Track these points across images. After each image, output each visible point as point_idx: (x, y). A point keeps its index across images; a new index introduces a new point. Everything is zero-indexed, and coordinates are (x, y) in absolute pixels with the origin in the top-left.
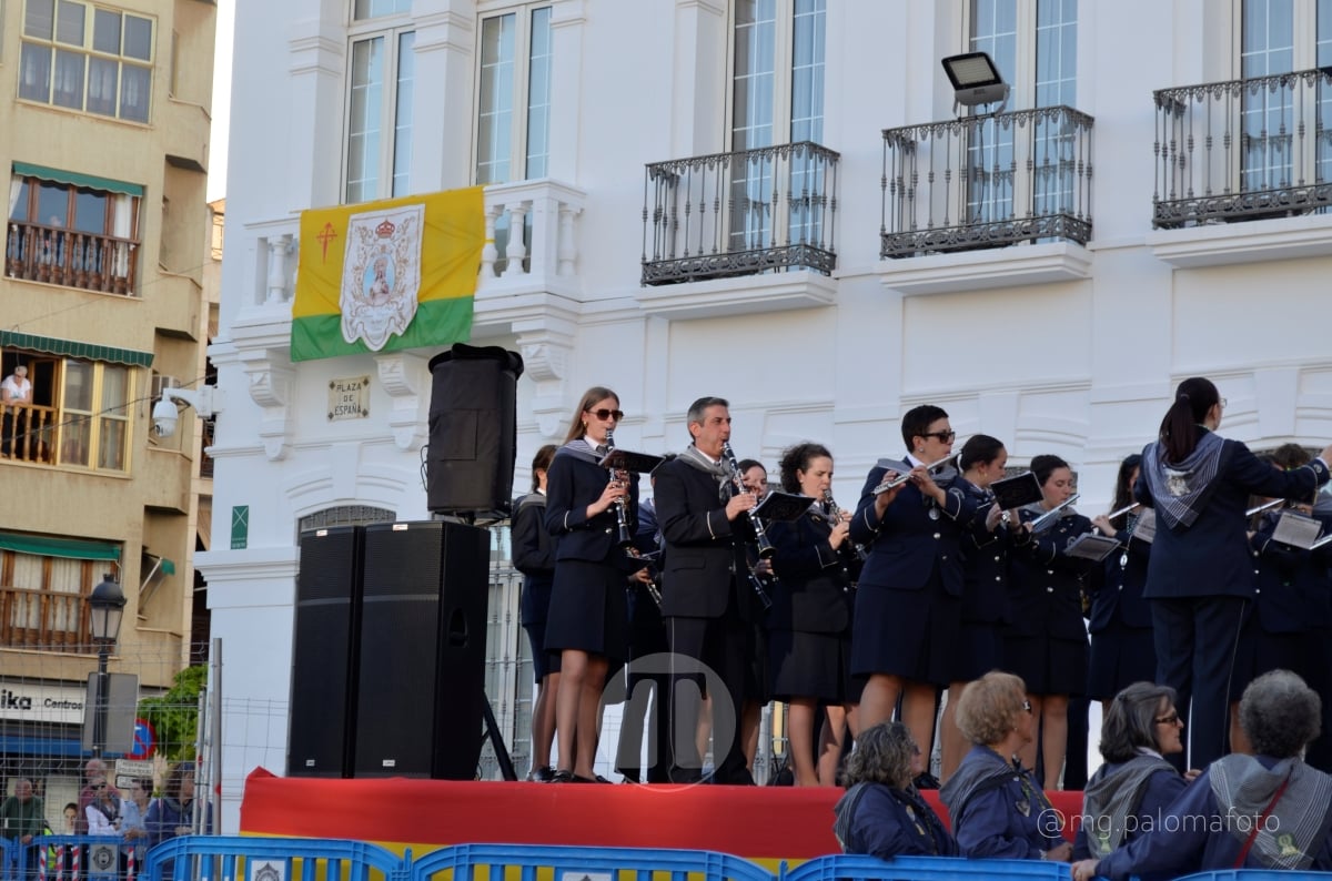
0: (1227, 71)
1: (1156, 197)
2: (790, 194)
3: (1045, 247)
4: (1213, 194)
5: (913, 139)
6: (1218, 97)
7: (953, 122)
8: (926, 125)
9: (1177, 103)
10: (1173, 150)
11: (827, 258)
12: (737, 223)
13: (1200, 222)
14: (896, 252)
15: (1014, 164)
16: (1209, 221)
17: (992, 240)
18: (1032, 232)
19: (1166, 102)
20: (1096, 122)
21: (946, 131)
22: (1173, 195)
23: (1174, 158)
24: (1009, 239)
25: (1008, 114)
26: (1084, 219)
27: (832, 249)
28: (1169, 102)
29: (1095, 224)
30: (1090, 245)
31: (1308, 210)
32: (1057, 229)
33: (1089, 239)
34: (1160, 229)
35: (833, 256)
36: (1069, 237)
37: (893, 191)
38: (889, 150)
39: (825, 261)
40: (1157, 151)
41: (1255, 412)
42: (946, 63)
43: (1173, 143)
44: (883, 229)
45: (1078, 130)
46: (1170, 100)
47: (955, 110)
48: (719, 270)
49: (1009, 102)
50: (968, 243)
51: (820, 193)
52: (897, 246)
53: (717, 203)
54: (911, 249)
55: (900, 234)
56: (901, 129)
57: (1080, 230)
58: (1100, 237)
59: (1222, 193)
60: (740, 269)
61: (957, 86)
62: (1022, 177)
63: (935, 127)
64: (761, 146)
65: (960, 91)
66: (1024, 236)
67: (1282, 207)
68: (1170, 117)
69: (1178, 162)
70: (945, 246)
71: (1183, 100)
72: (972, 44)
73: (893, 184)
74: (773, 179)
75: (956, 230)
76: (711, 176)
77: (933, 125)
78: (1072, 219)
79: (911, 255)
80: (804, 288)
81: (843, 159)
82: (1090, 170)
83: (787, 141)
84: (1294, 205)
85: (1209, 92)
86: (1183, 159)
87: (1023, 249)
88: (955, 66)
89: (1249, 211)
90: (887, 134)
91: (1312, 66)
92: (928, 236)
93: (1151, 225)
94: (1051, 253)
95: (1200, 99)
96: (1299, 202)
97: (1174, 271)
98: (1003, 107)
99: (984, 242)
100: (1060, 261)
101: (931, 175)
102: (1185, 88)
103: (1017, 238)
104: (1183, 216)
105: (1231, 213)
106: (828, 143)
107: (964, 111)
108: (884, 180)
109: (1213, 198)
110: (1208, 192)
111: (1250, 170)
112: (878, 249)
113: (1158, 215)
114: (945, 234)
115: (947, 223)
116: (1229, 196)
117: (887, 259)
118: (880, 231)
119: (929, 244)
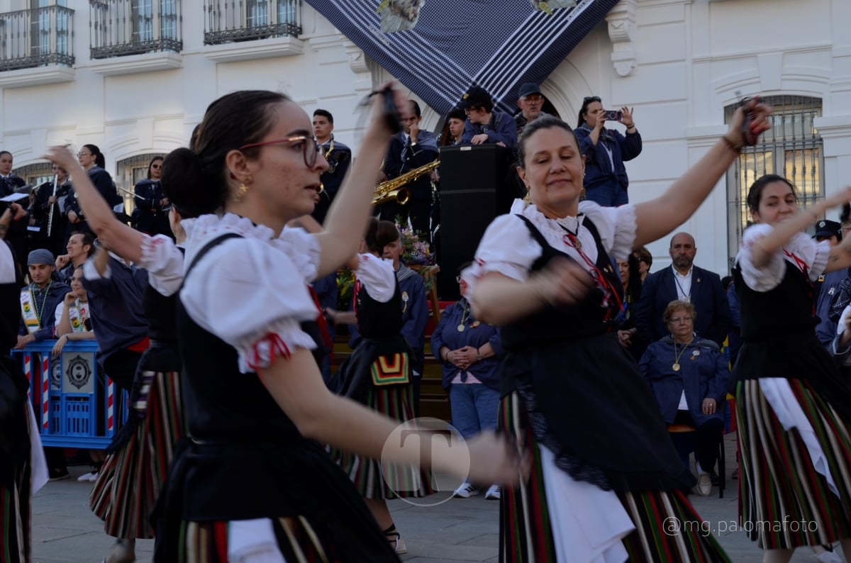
1: (205, 31)
2: (57, 28)
3: (159, 54)
4: (228, 29)
5: (106, 3)
11: (70, 59)
12: (35, 41)
13: (224, 42)
14: (96, 56)
15: (152, 15)
16: (227, 41)
22: (212, 30)
24: (144, 50)
26: (179, 40)
27: (73, 55)
29: (184, 44)
30: (181, 52)
31: (268, 36)
32: (166, 46)
33: (181, 49)
34: (207, 45)
35: (73, 58)
36: (170, 48)
37: (101, 29)
38: (92, 9)
39: (71, 61)
40: (205, 10)
44: (91, 46)
48: (21, 65)
50: (127, 52)
51: (65, 29)
52: (97, 54)
53: (25, 33)
55: (100, 48)
57: (178, 46)
58: (186, 49)
60: (30, 64)
62: (156, 20)
64: (46, 6)
66: (150, 49)
67: (256, 35)
69: (216, 14)
70: (117, 53)
73: (101, 26)
74: (48, 21)
76: (22, 20)
78: (170, 40)
79: (106, 57)
80: (58, 73)
81: (76, 12)
82: (181, 18)
83: (55, 4)
84: (261, 34)
86: (219, 13)
89: (243, 37)
92: (111, 49)
93: (203, 44)
94: (163, 56)
97: (217, 64)
100: (167, 60)
104: (217, 40)
105: (235, 38)
106: (70, 6)
108: (90, 23)
109: (228, 31)
110: (226, 28)
111: (253, 17)
112: (89, 55)
113: (206, 39)
114: (117, 48)
115: (118, 43)
116: (235, 30)
117: (94, 60)
118: (89, 47)
119: (111, 52)
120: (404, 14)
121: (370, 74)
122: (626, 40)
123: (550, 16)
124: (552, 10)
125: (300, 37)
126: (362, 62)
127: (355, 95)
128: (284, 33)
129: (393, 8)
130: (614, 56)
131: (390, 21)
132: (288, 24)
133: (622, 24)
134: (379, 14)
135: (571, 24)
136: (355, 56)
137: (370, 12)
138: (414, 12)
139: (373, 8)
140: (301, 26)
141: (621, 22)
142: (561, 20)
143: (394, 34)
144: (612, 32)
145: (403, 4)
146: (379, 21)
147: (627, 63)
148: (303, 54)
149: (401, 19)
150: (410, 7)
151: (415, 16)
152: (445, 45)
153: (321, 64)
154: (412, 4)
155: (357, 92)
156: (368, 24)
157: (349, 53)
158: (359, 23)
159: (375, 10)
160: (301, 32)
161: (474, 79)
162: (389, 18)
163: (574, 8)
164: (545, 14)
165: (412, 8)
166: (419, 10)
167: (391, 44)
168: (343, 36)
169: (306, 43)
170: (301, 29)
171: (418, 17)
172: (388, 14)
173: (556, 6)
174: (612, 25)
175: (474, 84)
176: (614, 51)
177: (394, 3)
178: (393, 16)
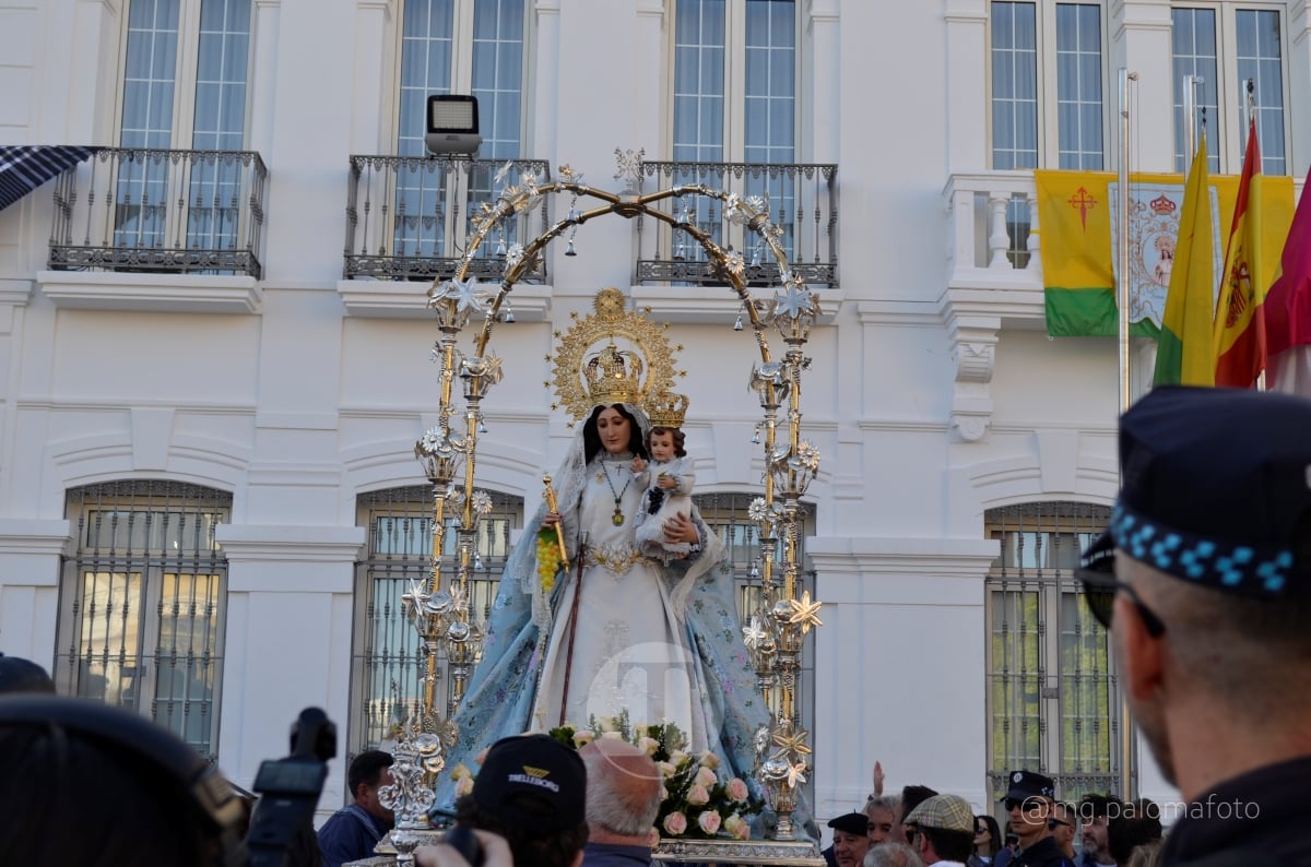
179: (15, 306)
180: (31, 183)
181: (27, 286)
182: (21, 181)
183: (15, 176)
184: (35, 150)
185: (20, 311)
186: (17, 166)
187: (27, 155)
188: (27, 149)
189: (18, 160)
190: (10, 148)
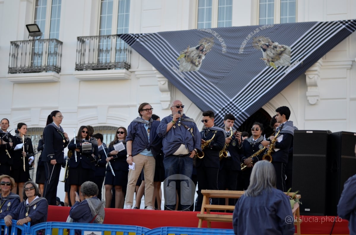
0: (96, 33)
1: (76, 63)
3: (48, 73)
4: (90, 63)
5: (18, 44)
6: (92, 39)
7: (28, 41)
8: (21, 41)
9: (82, 40)
10: (81, 51)
13: (86, 70)
14: (12, 72)
15: (42, 52)
16: (89, 69)
17: (36, 71)
18: (46, 69)
19: (80, 40)
20: (63, 43)
21: (26, 43)
22: (80, 62)
23: (81, 54)
24: (40, 71)
25: (42, 40)
26: (59, 67)
28: (81, 40)
30: (60, 73)
31: (112, 68)
32: (52, 69)
33: (60, 72)
34: (77, 71)
36: (55, 71)
37: (12, 57)
38: (12, 47)
40: (77, 52)
41: (97, 117)
42: (27, 26)
43: (81, 50)
44: (9, 66)
45: (59, 45)
46: (81, 39)
47: (29, 38)
49: (42, 37)
50: (30, 71)
54: (16, 72)
55: (14, 68)
56: (15, 42)
57: (58, 70)
58: (62, 72)
59: (92, 63)
61: (29, 32)
63: (24, 42)
65: (31, 33)
66: (43, 70)
67: (106, 67)
68: (81, 44)
69: (82, 54)
70: (24, 71)
71: (84, 39)
72: (35, 22)
73: (12, 55)
75: (27, 68)
77: (23, 41)
78: (56, 67)
82: (61, 55)
84: (108, 67)
85: (90, 38)
86: (83, 54)
87: (43, 73)
88: (29, 27)
89: (98, 68)
90: (11, 42)
91: (116, 34)
92: (20, 68)
93: (75, 70)
94: (50, 75)
95: (88, 40)
96: (110, 66)
97: (80, 81)
98: (40, 38)
99: (34, 71)
100: (52, 77)
101: (22, 53)
102: (85, 37)
103: (42, 70)
104: (82, 68)
105: (94, 68)
107: (31, 38)
108: (10, 54)
109: (90, 64)
110: (89, 62)
111: (101, 58)
112: (8, 71)
113: (76, 67)
114: (24, 68)
115: (25, 66)
116: (93, 64)
117: (10, 74)
118: (8, 67)
119: (20, 71)
120: (192, 62)
121: (169, 93)
122: (315, 85)
123: (275, 70)
124: (277, 67)
125: (130, 70)
126: (166, 86)
127: (160, 103)
128: (122, 67)
129: (186, 59)
130: (308, 94)
131: (185, 66)
132: (125, 63)
133: (314, 77)
134: (179, 61)
135: (287, 75)
136: (163, 83)
137: (173, 59)
138: (199, 62)
139: (175, 57)
140: (130, 64)
141: (313, 76)
142: (282, 72)
143: (187, 72)
144: (308, 80)
145: (193, 57)
146: (178, 65)
147: (315, 98)
148: (131, 79)
149: (191, 65)
150: (196, 59)
151: (199, 64)
152: (216, 81)
153: (140, 86)
154: (198, 58)
155: (162, 103)
156: (172, 66)
157: (159, 81)
158: (167, 65)
159: (176, 59)
160: (130, 68)
161: (231, 100)
162: (184, 64)
163: (289, 66)
164: (273, 68)
165: (198, 59)
166: (201, 61)
167: (185, 78)
168: (157, 72)
169: (132, 74)
170: (130, 66)
171: (201, 64)
172: (184, 61)
173: (279, 65)
174: (309, 77)
175: (231, 103)
176: (308, 90)
177: (188, 56)
178: (187, 63)
179: (347, 69)
180: (351, 31)
181: (351, 63)
182: (348, 31)
183: (346, 29)
184: (352, 21)
185: (349, 71)
186: (347, 26)
187: (349, 23)
188: (349, 21)
189: (347, 24)
190: (344, 21)
